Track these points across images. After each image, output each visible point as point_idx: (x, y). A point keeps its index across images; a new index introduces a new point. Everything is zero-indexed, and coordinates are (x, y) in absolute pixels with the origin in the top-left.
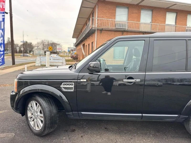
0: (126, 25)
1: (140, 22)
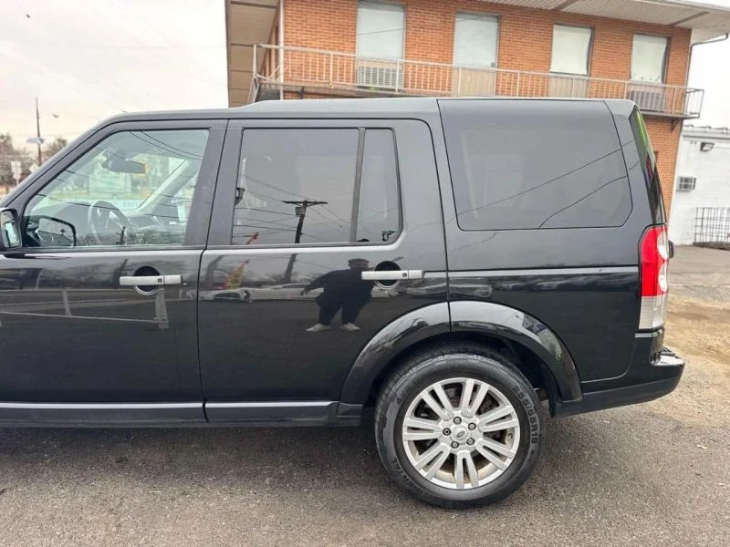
0: (394, 76)
1: (454, 65)
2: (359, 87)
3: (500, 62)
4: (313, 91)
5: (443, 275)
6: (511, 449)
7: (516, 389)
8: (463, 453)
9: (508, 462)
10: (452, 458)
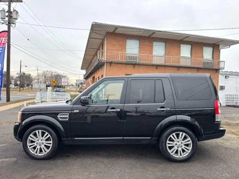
0: (137, 58)
1: (153, 55)
2: (127, 61)
3: (166, 54)
4: (114, 62)
5: (174, 109)
6: (190, 148)
7: (191, 134)
8: (180, 149)
9: (190, 151)
10: (177, 150)
